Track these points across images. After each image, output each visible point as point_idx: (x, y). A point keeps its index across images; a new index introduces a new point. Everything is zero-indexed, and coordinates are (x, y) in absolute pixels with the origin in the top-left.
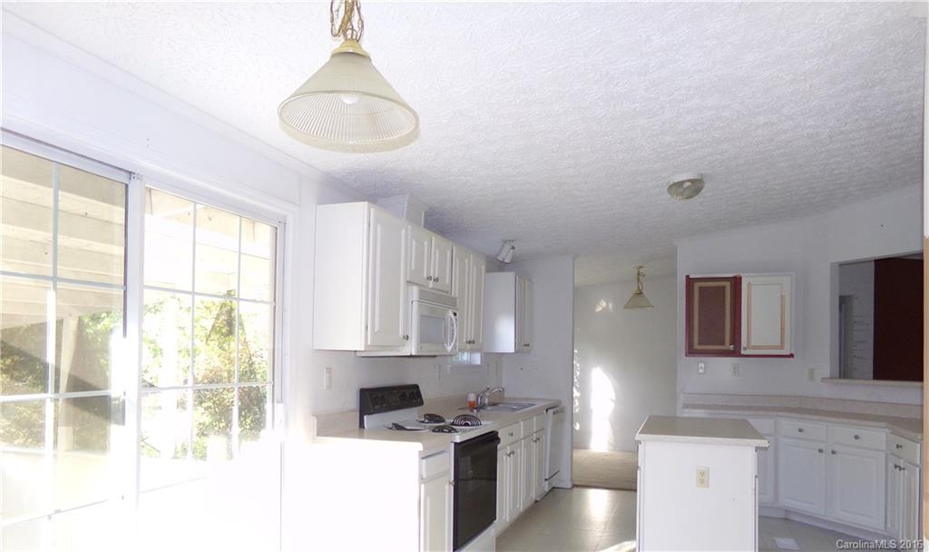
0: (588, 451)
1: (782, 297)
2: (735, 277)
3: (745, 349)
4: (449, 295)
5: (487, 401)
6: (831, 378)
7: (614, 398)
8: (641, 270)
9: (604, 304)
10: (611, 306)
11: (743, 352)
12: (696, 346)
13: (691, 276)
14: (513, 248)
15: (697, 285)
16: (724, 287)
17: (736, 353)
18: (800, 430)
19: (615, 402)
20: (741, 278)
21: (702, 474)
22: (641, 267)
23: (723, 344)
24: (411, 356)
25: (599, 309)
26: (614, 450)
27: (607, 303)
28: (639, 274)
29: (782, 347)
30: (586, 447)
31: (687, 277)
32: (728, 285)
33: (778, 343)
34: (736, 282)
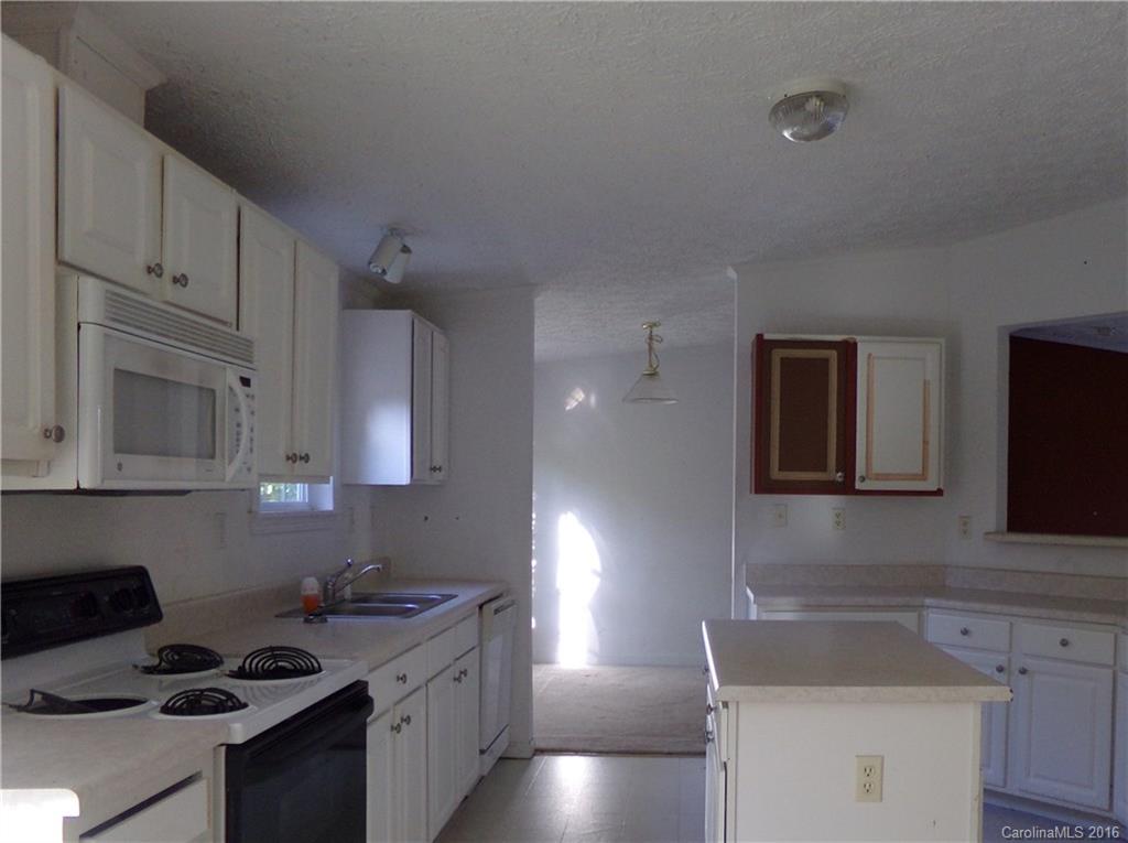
0: (556, 667)
1: (926, 383)
2: (845, 343)
3: (863, 479)
4: (233, 330)
5: (348, 592)
6: (997, 532)
7: (598, 567)
8: (655, 330)
9: (580, 396)
10: (593, 400)
11: (859, 485)
12: (776, 474)
13: (767, 336)
14: (406, 250)
15: (777, 355)
16: (826, 361)
17: (846, 487)
18: (965, 632)
19: (599, 575)
20: (855, 344)
21: (868, 771)
22: (655, 325)
23: (824, 469)
24: (79, 491)
25: (572, 405)
26: (600, 664)
27: (587, 396)
28: (651, 338)
29: (923, 477)
30: (548, 661)
31: (759, 337)
32: (833, 355)
33: (919, 470)
34: (848, 351)
